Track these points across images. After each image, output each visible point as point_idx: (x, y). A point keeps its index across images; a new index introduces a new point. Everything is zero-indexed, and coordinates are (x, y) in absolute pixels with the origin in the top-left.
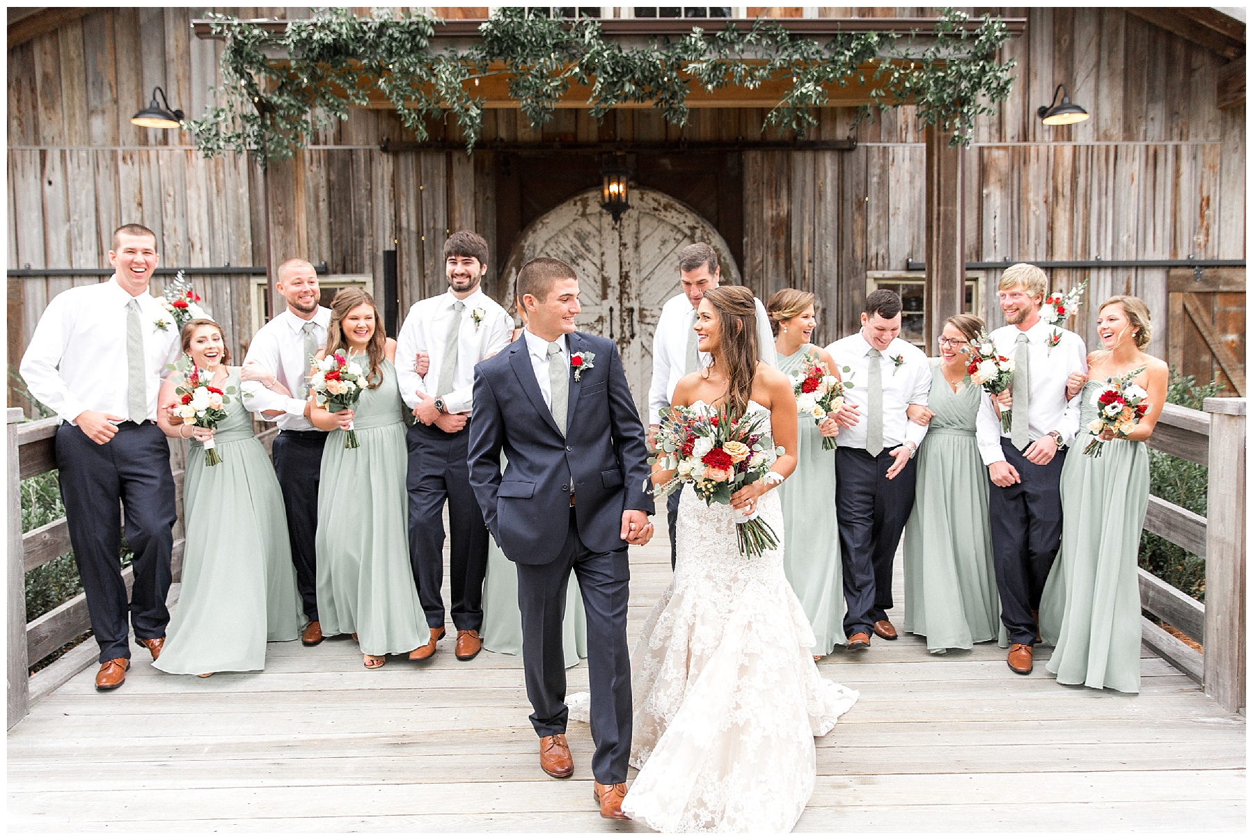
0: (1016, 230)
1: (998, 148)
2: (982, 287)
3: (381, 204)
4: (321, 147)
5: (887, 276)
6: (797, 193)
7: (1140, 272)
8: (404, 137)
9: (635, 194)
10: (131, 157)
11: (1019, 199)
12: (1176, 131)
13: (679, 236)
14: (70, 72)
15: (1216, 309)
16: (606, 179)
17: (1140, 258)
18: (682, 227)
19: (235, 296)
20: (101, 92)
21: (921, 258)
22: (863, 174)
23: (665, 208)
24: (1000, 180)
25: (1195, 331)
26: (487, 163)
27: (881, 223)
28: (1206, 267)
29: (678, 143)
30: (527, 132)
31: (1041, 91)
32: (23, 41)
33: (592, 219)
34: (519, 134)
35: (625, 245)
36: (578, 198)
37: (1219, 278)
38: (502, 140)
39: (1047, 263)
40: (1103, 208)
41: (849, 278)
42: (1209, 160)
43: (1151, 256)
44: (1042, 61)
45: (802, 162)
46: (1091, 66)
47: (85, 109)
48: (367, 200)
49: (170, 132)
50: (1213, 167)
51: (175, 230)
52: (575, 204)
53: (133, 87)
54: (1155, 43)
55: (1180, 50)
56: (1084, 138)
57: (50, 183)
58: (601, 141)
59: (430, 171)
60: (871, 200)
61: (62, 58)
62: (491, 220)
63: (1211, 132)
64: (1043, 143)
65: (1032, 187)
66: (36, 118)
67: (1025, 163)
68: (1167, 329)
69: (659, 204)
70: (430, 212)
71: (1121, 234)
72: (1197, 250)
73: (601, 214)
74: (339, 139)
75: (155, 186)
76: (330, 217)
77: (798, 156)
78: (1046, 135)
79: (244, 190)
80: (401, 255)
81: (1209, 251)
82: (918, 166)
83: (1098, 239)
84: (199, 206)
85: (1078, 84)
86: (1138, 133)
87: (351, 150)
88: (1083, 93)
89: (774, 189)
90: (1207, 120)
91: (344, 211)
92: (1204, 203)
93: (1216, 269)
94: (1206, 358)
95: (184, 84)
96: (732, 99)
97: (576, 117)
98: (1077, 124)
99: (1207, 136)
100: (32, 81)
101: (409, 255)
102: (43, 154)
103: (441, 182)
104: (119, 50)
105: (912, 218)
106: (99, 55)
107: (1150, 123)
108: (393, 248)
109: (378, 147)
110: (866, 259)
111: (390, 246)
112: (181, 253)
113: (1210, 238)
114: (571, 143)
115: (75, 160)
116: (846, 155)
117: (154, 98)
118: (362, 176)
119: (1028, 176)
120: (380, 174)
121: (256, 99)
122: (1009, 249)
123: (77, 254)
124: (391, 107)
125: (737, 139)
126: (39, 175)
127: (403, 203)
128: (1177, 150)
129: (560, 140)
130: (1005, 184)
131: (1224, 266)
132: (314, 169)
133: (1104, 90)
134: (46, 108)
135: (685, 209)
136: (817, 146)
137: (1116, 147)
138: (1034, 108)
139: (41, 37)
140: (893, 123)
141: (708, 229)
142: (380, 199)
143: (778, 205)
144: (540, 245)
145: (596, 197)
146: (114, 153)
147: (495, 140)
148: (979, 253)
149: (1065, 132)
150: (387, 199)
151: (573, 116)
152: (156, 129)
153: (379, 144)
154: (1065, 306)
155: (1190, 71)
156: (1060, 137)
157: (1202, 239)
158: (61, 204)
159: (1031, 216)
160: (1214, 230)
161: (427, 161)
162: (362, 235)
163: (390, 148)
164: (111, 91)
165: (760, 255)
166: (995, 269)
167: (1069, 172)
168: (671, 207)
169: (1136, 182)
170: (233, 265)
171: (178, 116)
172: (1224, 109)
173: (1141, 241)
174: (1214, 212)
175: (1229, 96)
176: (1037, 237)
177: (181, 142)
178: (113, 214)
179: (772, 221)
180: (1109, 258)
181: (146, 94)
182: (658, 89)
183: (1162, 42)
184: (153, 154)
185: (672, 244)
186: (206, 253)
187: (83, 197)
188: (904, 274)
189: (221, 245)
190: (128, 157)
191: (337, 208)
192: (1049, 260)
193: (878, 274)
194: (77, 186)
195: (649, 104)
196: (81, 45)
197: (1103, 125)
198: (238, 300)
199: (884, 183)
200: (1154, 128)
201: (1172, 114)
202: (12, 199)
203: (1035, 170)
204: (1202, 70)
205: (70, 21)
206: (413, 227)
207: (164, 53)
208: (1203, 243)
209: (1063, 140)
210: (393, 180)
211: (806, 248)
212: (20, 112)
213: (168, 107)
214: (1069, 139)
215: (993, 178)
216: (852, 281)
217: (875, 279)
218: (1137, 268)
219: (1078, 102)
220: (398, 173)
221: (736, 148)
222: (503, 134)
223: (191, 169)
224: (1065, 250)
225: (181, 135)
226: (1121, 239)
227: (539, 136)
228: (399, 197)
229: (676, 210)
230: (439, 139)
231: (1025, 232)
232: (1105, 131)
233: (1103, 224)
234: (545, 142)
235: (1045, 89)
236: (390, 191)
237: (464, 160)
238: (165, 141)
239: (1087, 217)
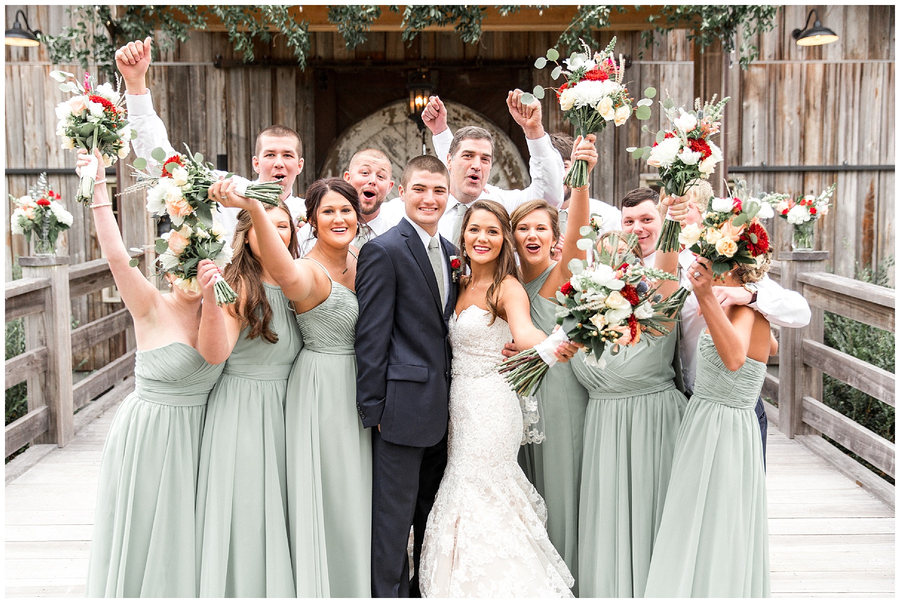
0: (773, 138)
1: (757, 65)
3: (214, 113)
4: (162, 63)
7: (882, 175)
8: (234, 58)
11: (775, 111)
16: (411, 93)
17: (883, 163)
22: (637, 88)
23: (464, 118)
24: (758, 94)
26: (307, 78)
29: (474, 61)
30: (341, 52)
31: (796, 15)
33: (399, 128)
34: (335, 53)
36: (386, 109)
38: (320, 58)
39: (799, 167)
40: (850, 118)
41: (624, 180)
48: (202, 110)
49: (30, 50)
51: (34, 135)
52: (384, 114)
56: (833, 57)
58: (407, 59)
59: (257, 84)
62: (311, 128)
64: (796, 62)
65: (787, 100)
67: (780, 79)
69: (459, 114)
70: (257, 121)
71: (866, 142)
73: (407, 123)
74: (178, 56)
75: (17, 97)
78: (800, 54)
80: (231, 159)
82: (686, 82)
83: (846, 147)
85: (829, 9)
86: (882, 52)
87: (188, 67)
88: (832, 18)
91: (182, 120)
95: (43, 9)
96: (523, 24)
97: (385, 39)
98: (827, 45)
101: (238, 159)
103: (267, 95)
107: (892, 43)
108: (224, 153)
109: (212, 64)
110: (639, 164)
111: (222, 151)
112: (39, 155)
114: (381, 61)
117: (17, 20)
118: (198, 89)
119: (783, 90)
120: (213, 87)
121: (109, 23)
122: (766, 155)
124: (225, 30)
125: (526, 57)
127: (233, 113)
129: (371, 58)
130: (763, 97)
132: (156, 82)
133: (852, 15)
135: (481, 119)
137: (862, 65)
138: (789, 30)
140: (664, 45)
141: (502, 137)
142: (214, 109)
144: (353, 148)
145: (402, 108)
147: (315, 57)
148: (739, 158)
149: (817, 52)
150: (219, 109)
151: (383, 37)
152: (18, 47)
153: (213, 61)
154: (817, 207)
156: (812, 56)
159: (786, 126)
161: (254, 76)
162: (197, 141)
163: (222, 65)
166: (754, 172)
167: (820, 87)
168: (470, 117)
169: (879, 96)
171: (38, 36)
173: (884, 148)
176: (791, 144)
177: (40, 58)
180: (855, 163)
181: (10, 16)
182: (459, 15)
184: (15, 69)
186: (61, 155)
191: (176, 118)
192: (802, 164)
193: (650, 177)
195: (450, 28)
197: (850, 45)
203: (790, 85)
206: (242, 134)
209: (815, 59)
210: (225, 93)
213: (28, 28)
214: (820, 58)
215: (752, 92)
216: (626, 183)
217: (648, 181)
218: (880, 171)
219: (829, 26)
220: (229, 87)
221: (526, 65)
222: (321, 53)
223: (48, 82)
224: (816, 156)
225: (40, 52)
226: (866, 146)
227: (353, 55)
228: (230, 108)
229: (473, 120)
230: (265, 57)
231: (781, 139)
232: (853, 51)
233: (850, 133)
234: (358, 59)
235: (799, 15)
236: (222, 102)
237: (287, 75)
238: (26, 58)
239: (836, 126)
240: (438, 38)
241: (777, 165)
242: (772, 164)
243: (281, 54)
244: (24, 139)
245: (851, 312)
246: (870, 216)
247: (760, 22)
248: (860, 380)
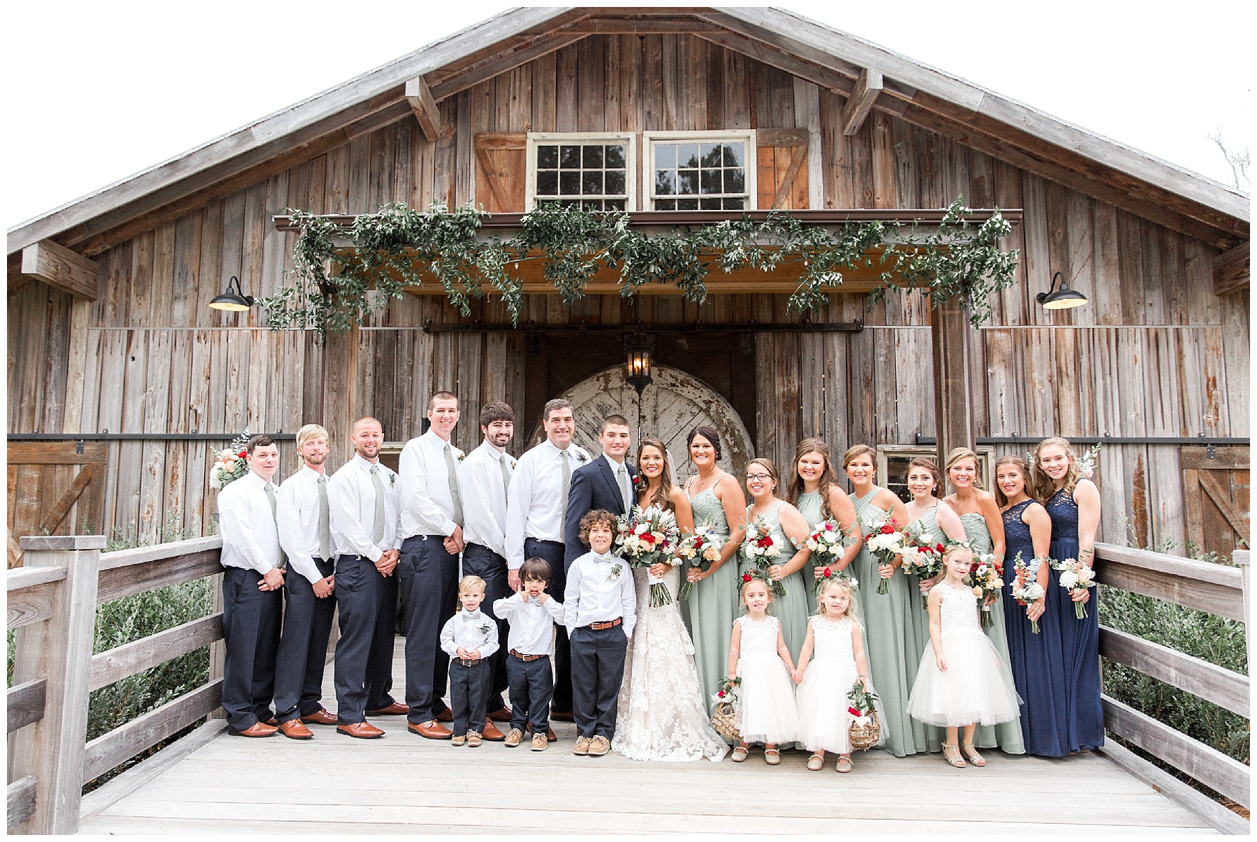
0: (1023, 408)
1: (1000, 330)
2: (992, 462)
3: (421, 378)
4: (371, 328)
5: (896, 450)
6: (807, 370)
7: (1150, 448)
8: (445, 319)
9: (655, 370)
10: (205, 336)
11: (1024, 379)
12: (1175, 316)
13: (695, 410)
14: (161, 264)
15: (1233, 486)
16: (630, 356)
17: (1150, 436)
18: (698, 401)
19: (284, 459)
20: (185, 281)
21: (931, 433)
22: (870, 355)
23: (682, 384)
24: (1003, 361)
25: (1213, 508)
26: (518, 343)
27: (889, 399)
28: (1219, 445)
29: (693, 325)
30: (555, 315)
31: (1039, 279)
32: (127, 239)
33: (614, 394)
34: (548, 317)
35: (644, 417)
36: (601, 374)
37: (1234, 456)
38: (533, 322)
40: (1108, 387)
42: (1211, 343)
43: (1160, 433)
44: (1038, 252)
45: (812, 342)
46: (1086, 256)
47: (170, 295)
48: (408, 375)
49: (240, 314)
50: (1215, 349)
51: (237, 401)
52: (598, 380)
53: (212, 276)
54: (1147, 235)
55: (1172, 242)
56: (1084, 321)
57: (133, 359)
58: (623, 323)
59: (466, 349)
60: (880, 378)
61: (155, 253)
62: (520, 393)
63: (1210, 316)
64: (1043, 326)
65: (1036, 367)
66: (128, 303)
67: (1027, 344)
68: (1184, 505)
69: (677, 380)
70: (465, 386)
71: (1129, 412)
72: (1208, 429)
73: (622, 388)
74: (388, 320)
75: (223, 362)
76: (375, 389)
77: (807, 338)
78: (1047, 319)
79: (300, 366)
81: (1220, 430)
82: (923, 347)
83: (1106, 418)
84: (260, 379)
85: (1075, 272)
86: (1138, 317)
87: (397, 331)
88: (1080, 280)
89: (785, 368)
90: (1205, 305)
91: (387, 385)
92: (1210, 383)
93: (1229, 447)
94: (1228, 535)
95: (256, 275)
96: (747, 282)
97: (601, 301)
98: (1076, 309)
99: (1207, 321)
100: (129, 273)
102: (130, 333)
103: (476, 359)
104: (204, 246)
105: (919, 395)
106: (187, 250)
107: (1148, 308)
109: (421, 329)
110: (875, 433)
112: (239, 420)
113: (1220, 417)
114: (596, 325)
115: (157, 339)
116: (853, 336)
117: (230, 287)
118: (405, 353)
119: (1031, 356)
120: (421, 352)
122: (1017, 425)
123: (149, 420)
125: (750, 321)
126: (124, 353)
127: (441, 378)
128: (1178, 332)
129: (586, 322)
130: (1009, 365)
131: (1237, 445)
132: (363, 347)
133: (1101, 278)
134: (137, 295)
135: (700, 385)
136: (825, 329)
137: (1117, 330)
138: (1033, 294)
139: (140, 236)
140: (897, 309)
141: (723, 404)
142: (421, 374)
143: (789, 381)
145: (619, 372)
146: (190, 333)
147: (527, 322)
148: (987, 429)
149: (1065, 316)
150: (426, 374)
151: (598, 301)
152: (228, 312)
153: (422, 325)
155: (1184, 261)
156: (1060, 320)
157: (1212, 418)
158: (140, 376)
159: (1037, 394)
160: (1223, 409)
161: (463, 341)
162: (402, 407)
163: (431, 330)
164: (194, 280)
165: (772, 427)
166: (1004, 444)
167: (1072, 353)
168: (688, 383)
169: (1139, 363)
170: (285, 432)
171: (249, 301)
172: (1219, 295)
173: (1149, 419)
174: (1222, 391)
175: (1227, 283)
176: (1044, 414)
177: (249, 324)
178: (184, 386)
179: (784, 397)
180: (1118, 436)
181: (223, 283)
182: (680, 272)
183: (1154, 235)
184: (224, 334)
185: (688, 417)
186: (262, 421)
187: (160, 371)
188: (914, 448)
189: (276, 413)
190: (203, 337)
191: (381, 382)
193: (888, 448)
194: (156, 361)
195: (670, 286)
196: (173, 242)
197: (1102, 310)
198: (287, 464)
199: (890, 362)
200: (1154, 312)
201: (1170, 301)
202: (99, 373)
203: (1037, 352)
204: (1196, 260)
205: (166, 223)
207: (241, 249)
208: (1213, 422)
209: (1064, 325)
210: (433, 358)
211: (817, 422)
212: (115, 298)
213: (241, 294)
214: (1070, 323)
215: (996, 358)
217: (885, 452)
218: (1147, 445)
219: (1076, 289)
220: (438, 353)
221: (749, 330)
222: (534, 317)
223: (255, 347)
224: (1073, 427)
225: (250, 317)
226: (1128, 416)
227: (567, 319)
228: (437, 373)
229: (692, 386)
230: (476, 321)
231: (1032, 409)
232: (1105, 315)
233: (1110, 403)
234: (572, 325)
235: (1042, 278)
236: (430, 367)
237: (497, 338)
238: (236, 324)
239: (1093, 396)
240: (656, 303)
241: (1030, 436)
242: (1024, 435)
243: (493, 316)
244: (226, 404)
245: (1129, 583)
246: (1140, 494)
247: (1000, 278)
248: (1147, 663)
